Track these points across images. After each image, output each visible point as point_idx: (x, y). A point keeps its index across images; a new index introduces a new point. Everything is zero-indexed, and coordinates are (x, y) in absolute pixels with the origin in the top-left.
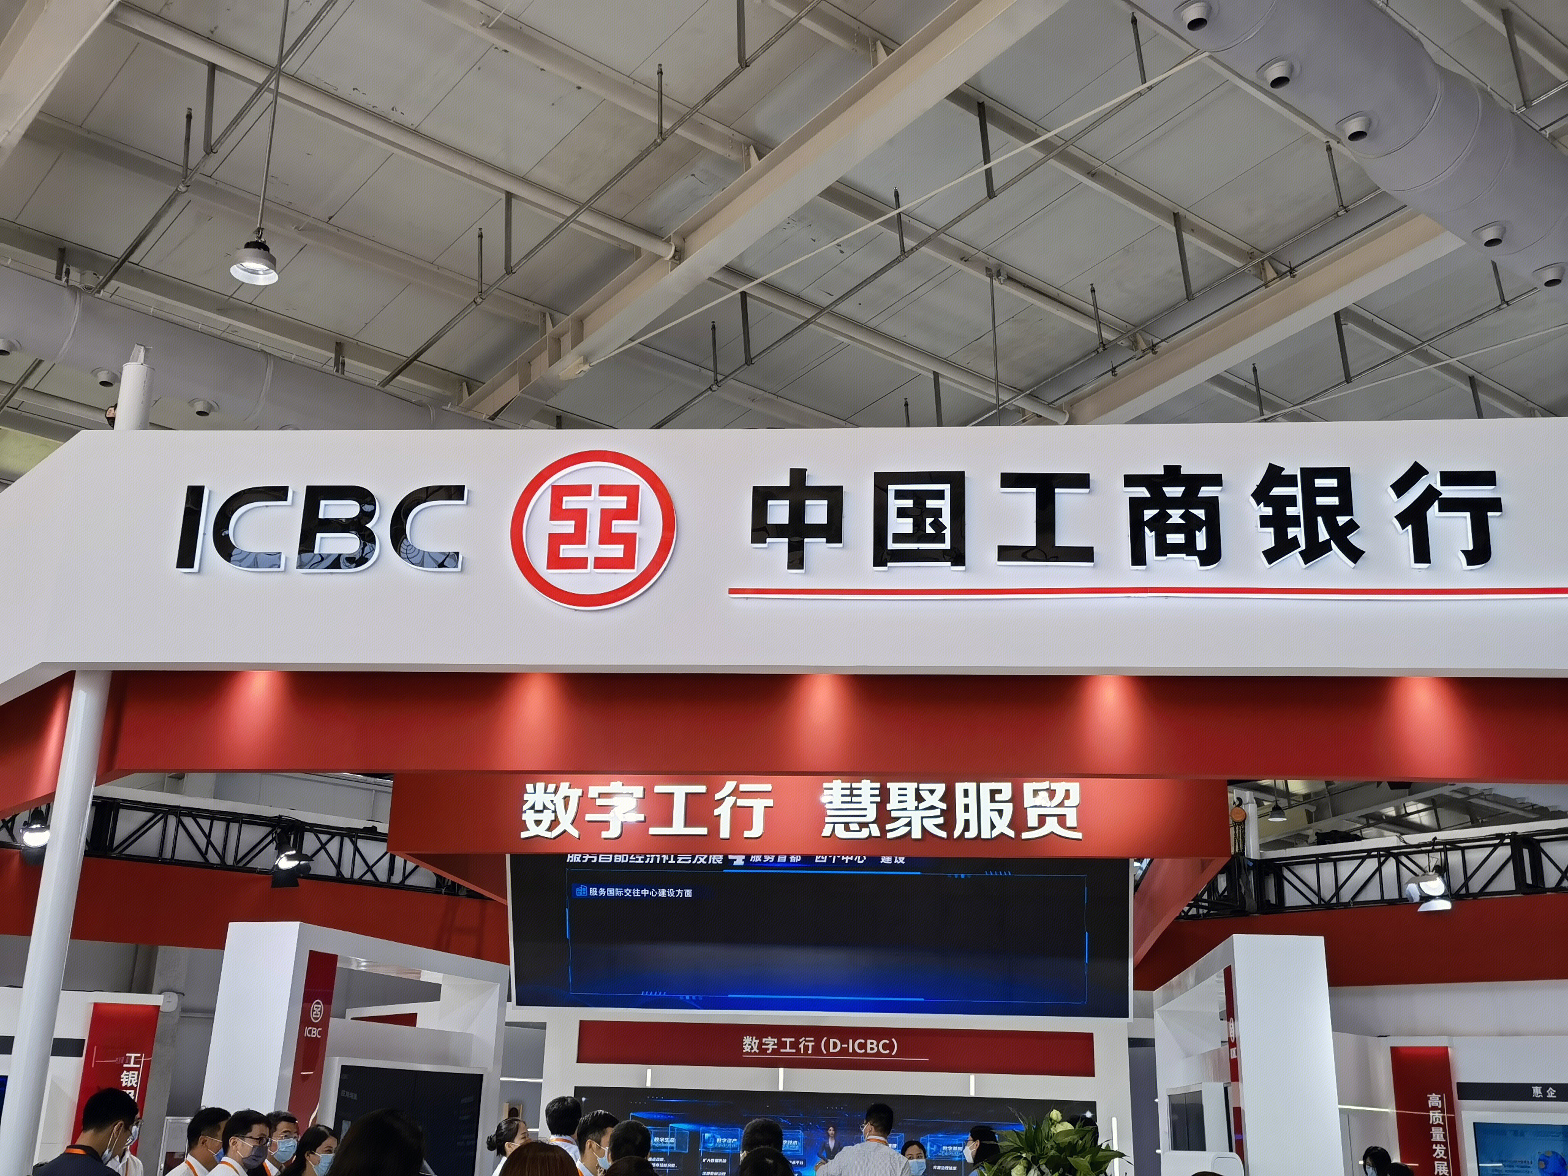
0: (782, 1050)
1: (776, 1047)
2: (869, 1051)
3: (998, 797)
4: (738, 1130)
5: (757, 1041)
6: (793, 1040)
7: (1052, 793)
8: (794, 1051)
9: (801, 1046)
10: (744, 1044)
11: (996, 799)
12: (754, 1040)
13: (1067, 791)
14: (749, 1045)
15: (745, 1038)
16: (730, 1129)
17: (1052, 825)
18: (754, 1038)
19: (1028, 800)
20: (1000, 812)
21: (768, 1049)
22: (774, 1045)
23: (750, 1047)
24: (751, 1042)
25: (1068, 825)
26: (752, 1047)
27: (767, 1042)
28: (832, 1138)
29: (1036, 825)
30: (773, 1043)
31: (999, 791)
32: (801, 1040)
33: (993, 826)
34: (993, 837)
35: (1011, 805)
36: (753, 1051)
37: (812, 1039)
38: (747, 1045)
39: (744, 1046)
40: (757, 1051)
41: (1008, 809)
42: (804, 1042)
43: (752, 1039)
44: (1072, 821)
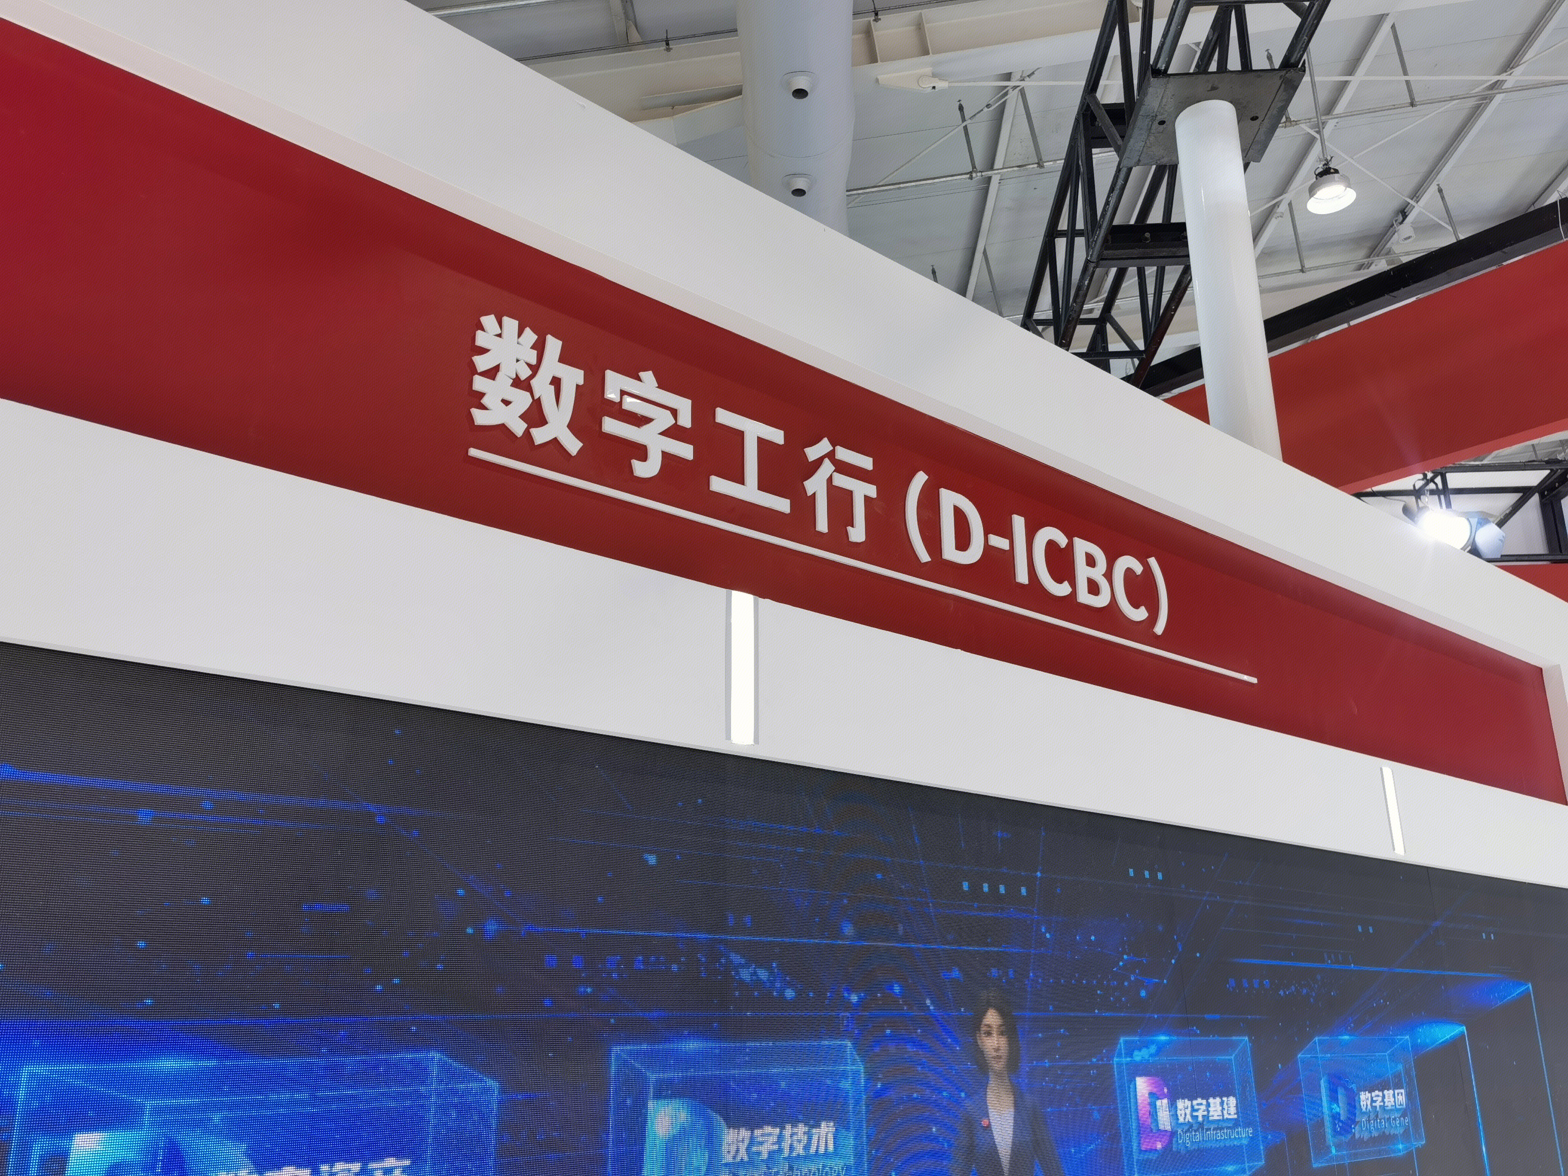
0: (719, 485)
1: (685, 451)
2: (1084, 597)
4: (419, 1073)
5: (573, 377)
6: (777, 436)
8: (782, 505)
9: (816, 485)
10: (482, 363)
12: (552, 365)
14: (518, 383)
15: (489, 321)
16: (350, 1061)
18: (554, 346)
21: (641, 452)
22: (674, 432)
23: (522, 400)
24: (535, 369)
26: (537, 404)
27: (630, 404)
28: (999, 1075)
30: (664, 420)
32: (813, 453)
36: (540, 436)
37: (866, 462)
38: (504, 378)
39: (479, 383)
40: (573, 445)
42: (827, 467)
43: (539, 347)
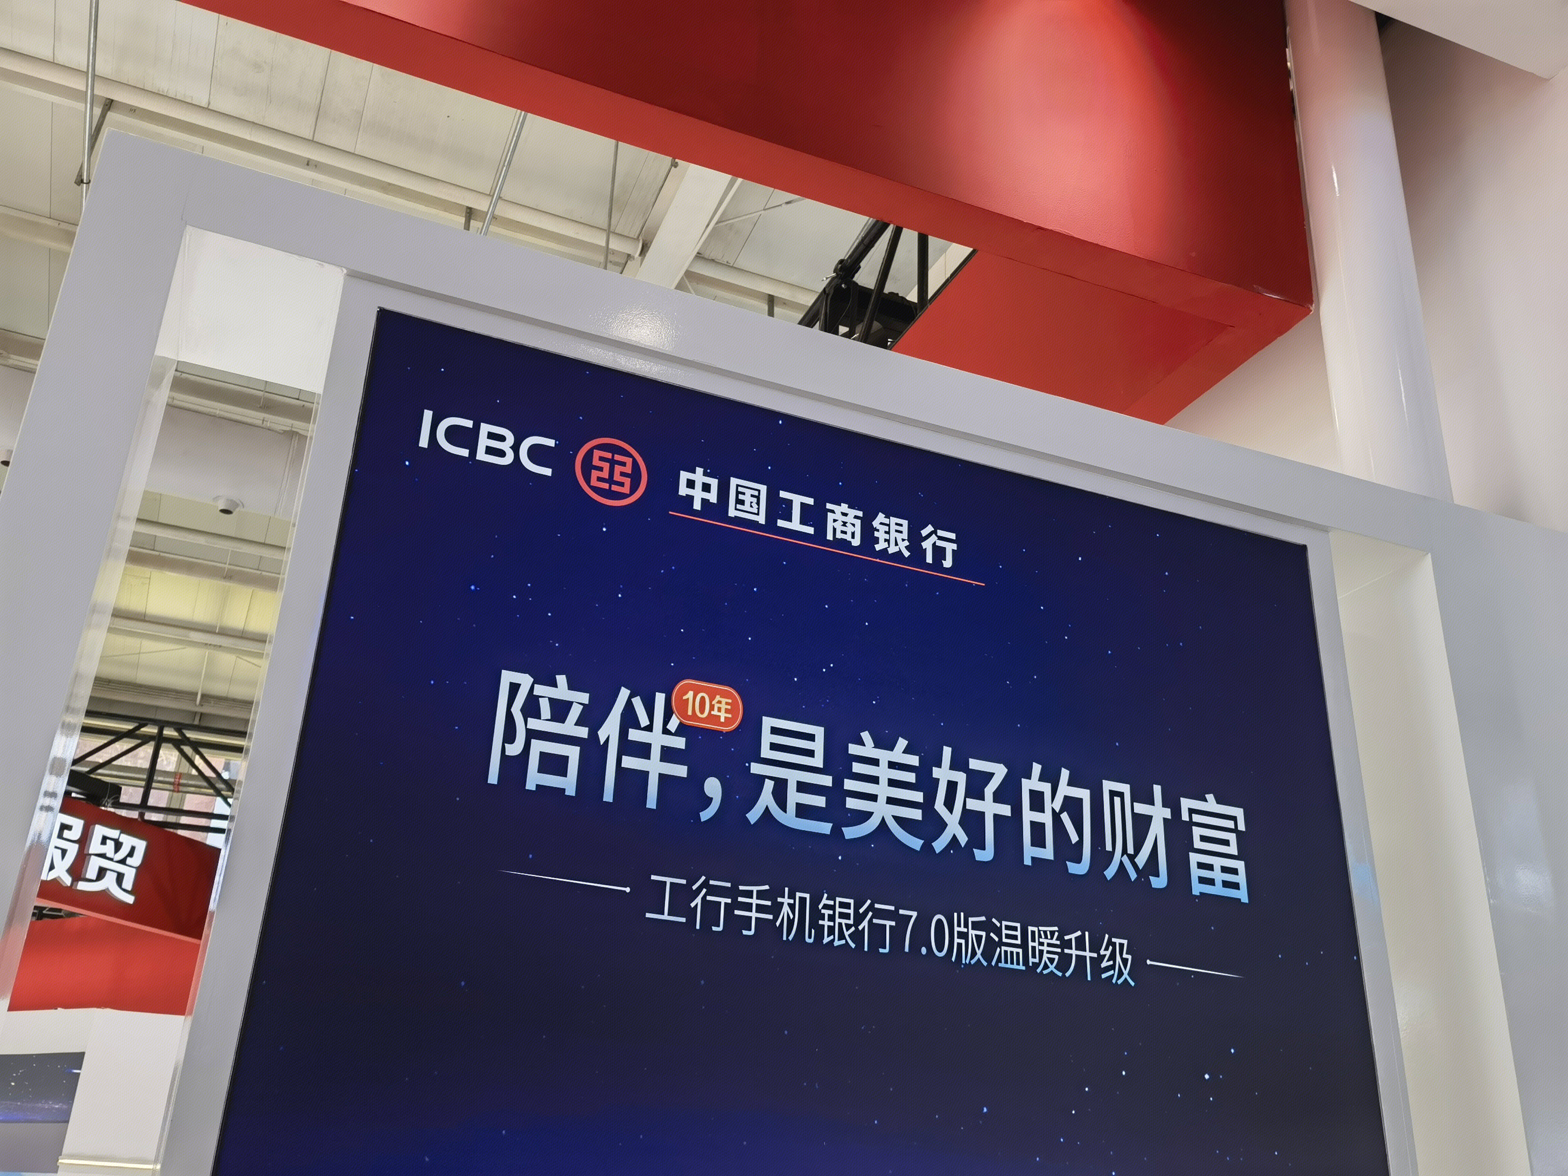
3: (66, 834)
7: (118, 845)
11: (65, 836)
13: (133, 849)
17: (109, 883)
19: (95, 846)
20: (64, 852)
25: (124, 886)
29: (94, 878)
31: (69, 828)
33: (52, 867)
34: (48, 879)
35: (76, 846)
41: (73, 850)
44: (128, 884)
